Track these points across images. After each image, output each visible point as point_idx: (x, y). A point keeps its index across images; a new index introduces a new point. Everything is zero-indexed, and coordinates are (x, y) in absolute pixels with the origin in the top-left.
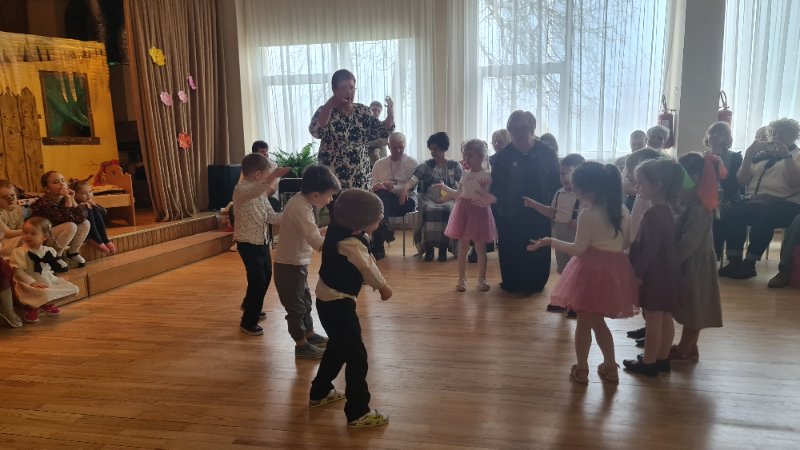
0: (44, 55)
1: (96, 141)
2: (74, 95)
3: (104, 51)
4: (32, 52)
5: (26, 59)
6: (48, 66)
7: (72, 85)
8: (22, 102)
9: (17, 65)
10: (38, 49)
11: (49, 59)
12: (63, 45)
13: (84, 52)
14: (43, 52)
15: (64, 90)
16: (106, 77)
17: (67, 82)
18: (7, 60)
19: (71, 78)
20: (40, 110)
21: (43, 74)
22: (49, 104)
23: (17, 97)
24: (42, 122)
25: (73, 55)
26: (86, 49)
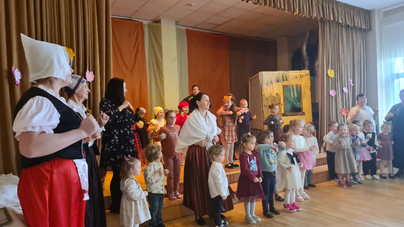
0: (285, 79)
1: (304, 114)
2: (296, 94)
3: (309, 74)
4: (281, 78)
5: (278, 82)
6: (286, 83)
7: (295, 90)
8: (276, 99)
9: (275, 85)
10: (283, 77)
11: (287, 80)
12: (292, 74)
13: (301, 75)
14: (285, 77)
15: (292, 92)
16: (309, 85)
17: (293, 89)
18: (271, 83)
19: (295, 87)
20: (282, 102)
21: (284, 86)
22: (285, 98)
23: (274, 97)
24: (282, 107)
25: (296, 77)
26: (302, 74)
